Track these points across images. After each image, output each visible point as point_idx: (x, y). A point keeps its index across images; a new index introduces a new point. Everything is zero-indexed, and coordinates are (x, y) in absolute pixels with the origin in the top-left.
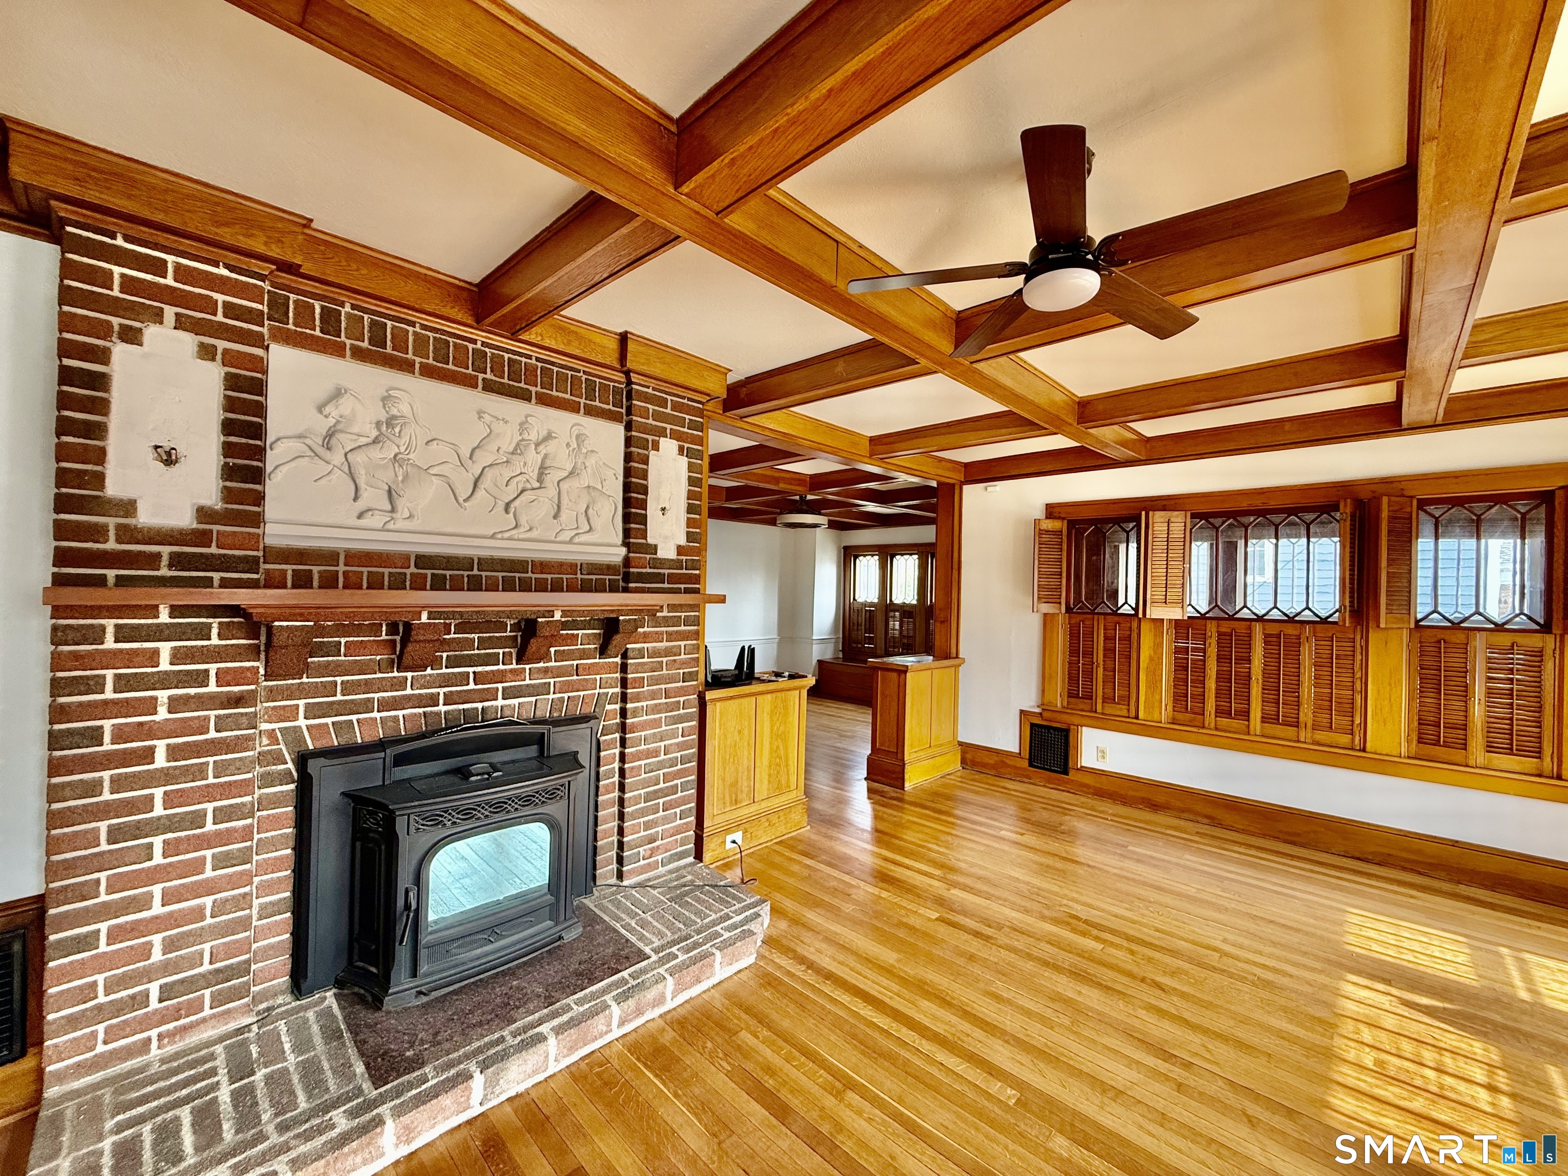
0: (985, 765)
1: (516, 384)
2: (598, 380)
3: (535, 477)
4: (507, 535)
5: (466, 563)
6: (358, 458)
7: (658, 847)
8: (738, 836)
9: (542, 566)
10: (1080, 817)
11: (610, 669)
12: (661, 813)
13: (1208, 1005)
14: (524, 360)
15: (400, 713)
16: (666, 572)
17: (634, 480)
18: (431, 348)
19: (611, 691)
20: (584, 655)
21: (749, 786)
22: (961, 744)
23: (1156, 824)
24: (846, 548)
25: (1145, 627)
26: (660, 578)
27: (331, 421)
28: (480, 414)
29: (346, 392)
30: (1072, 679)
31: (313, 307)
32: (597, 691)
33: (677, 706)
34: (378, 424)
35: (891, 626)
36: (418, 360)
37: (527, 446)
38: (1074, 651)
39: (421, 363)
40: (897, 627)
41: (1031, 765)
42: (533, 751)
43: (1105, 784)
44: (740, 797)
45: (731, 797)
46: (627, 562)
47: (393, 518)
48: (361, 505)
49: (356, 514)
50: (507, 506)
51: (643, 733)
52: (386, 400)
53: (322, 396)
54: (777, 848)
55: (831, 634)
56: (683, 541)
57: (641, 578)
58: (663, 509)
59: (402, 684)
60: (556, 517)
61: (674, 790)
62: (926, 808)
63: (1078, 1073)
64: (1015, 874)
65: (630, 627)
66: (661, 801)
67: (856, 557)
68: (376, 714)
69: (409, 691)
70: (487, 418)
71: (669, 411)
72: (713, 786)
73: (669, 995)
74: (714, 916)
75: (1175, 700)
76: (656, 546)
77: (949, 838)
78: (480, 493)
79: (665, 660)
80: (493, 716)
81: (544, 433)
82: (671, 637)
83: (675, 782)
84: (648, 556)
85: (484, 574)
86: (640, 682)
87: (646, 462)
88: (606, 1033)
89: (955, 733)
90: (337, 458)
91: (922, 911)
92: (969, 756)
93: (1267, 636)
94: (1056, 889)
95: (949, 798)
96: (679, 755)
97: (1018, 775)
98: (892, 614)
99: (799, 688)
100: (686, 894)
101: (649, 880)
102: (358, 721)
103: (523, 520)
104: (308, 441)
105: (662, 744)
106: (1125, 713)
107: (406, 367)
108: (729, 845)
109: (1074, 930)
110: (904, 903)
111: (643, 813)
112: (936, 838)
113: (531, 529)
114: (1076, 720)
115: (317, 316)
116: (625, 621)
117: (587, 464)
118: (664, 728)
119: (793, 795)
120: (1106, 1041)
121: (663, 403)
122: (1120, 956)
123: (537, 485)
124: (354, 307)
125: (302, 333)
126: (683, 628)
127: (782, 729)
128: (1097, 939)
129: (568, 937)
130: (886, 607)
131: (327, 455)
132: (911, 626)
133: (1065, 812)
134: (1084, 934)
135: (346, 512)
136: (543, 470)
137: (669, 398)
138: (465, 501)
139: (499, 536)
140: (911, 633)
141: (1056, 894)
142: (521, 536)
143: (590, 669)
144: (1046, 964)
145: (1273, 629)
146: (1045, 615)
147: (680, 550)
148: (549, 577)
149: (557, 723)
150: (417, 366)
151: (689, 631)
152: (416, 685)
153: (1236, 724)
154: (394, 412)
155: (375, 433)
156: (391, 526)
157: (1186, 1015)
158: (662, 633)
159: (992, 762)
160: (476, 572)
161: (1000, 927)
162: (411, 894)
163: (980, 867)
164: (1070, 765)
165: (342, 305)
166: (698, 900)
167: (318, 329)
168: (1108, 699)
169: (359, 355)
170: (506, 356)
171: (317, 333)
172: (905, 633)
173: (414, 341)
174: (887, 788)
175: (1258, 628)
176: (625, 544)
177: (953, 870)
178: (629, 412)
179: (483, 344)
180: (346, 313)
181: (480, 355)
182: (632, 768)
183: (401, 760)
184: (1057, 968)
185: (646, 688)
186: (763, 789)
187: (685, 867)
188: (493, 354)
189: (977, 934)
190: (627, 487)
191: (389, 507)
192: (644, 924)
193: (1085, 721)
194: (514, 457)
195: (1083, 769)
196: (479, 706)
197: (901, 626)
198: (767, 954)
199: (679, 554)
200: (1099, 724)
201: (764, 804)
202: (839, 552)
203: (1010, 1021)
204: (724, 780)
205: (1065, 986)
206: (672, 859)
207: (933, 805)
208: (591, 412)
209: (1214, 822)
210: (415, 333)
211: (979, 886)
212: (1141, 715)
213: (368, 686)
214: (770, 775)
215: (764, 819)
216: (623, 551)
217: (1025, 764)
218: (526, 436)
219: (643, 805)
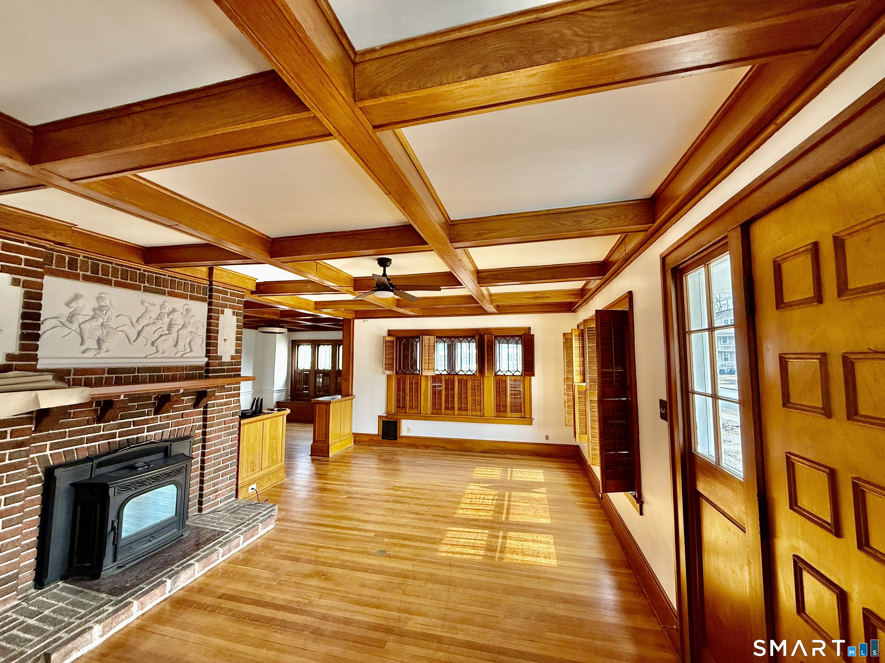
0: (364, 442)
1: (159, 288)
2: (196, 284)
3: (166, 329)
4: (152, 356)
5: (132, 370)
6: (85, 326)
7: (219, 494)
8: (254, 486)
9: (169, 369)
10: (401, 455)
11: (198, 414)
12: (221, 478)
13: (432, 500)
14: (162, 276)
15: (97, 443)
16: (226, 367)
17: (212, 328)
18: (120, 273)
19: (198, 424)
20: (186, 408)
21: (259, 463)
22: (353, 434)
23: (427, 453)
24: (293, 341)
25: (422, 378)
26: (223, 371)
27: (72, 309)
28: (142, 302)
29: (81, 296)
30: (398, 401)
31: (65, 257)
32: (191, 425)
33: (229, 428)
34: (94, 309)
35: (317, 381)
36: (113, 279)
37: (164, 316)
38: (398, 390)
39: (115, 281)
40: (321, 381)
41: (383, 438)
42: (161, 455)
43: (411, 442)
44: (255, 468)
45: (251, 469)
46: (208, 364)
47: (99, 352)
48: (84, 347)
49: (81, 351)
50: (153, 344)
51: (213, 442)
52: (99, 298)
53: (67, 298)
54: (272, 489)
55: (284, 387)
56: (233, 353)
57: (215, 371)
58: (225, 340)
59: (98, 430)
60: (175, 346)
61: (227, 467)
62: (339, 462)
63: (392, 524)
64: (375, 478)
65: (211, 394)
66: (221, 472)
67: (298, 346)
68: (85, 445)
69: (102, 433)
70: (146, 304)
71: (229, 296)
72: (243, 464)
73: (241, 543)
74: (253, 514)
75: (433, 405)
76: (221, 356)
77: (350, 471)
78: (141, 338)
79: (224, 407)
80: (142, 441)
81: (170, 310)
82: (227, 397)
83: (228, 463)
84: (218, 361)
85: (140, 374)
86: (213, 418)
87: (218, 320)
88: (217, 560)
89: (351, 430)
90: (75, 326)
91: (340, 496)
92: (357, 439)
93: (459, 380)
94: (390, 480)
95: (350, 457)
96: (229, 450)
97: (378, 444)
98: (318, 375)
99: (283, 415)
100: (237, 510)
101: (216, 509)
102: (76, 449)
103: (160, 349)
104: (61, 320)
105: (222, 446)
106: (416, 412)
107: (108, 283)
108: (250, 491)
109: (395, 490)
110: (333, 496)
111: (212, 479)
112: (343, 472)
113: (163, 353)
114: (399, 417)
115: (67, 262)
116: (210, 391)
117: (191, 322)
118: (223, 438)
119: (279, 464)
120: (402, 515)
121: (226, 293)
122: (409, 494)
123: (167, 332)
124: (84, 257)
125: (59, 270)
126: (233, 392)
127: (275, 435)
128: (402, 491)
129: (186, 535)
130: (315, 371)
131: (71, 326)
132: (328, 381)
133: (395, 454)
134: (398, 490)
135: (76, 350)
136: (170, 326)
137: (229, 291)
138: (134, 342)
139: (149, 357)
140: (328, 384)
141: (390, 481)
142: (159, 356)
143: (188, 415)
144: (385, 501)
145: (460, 378)
146: (388, 375)
147: (232, 357)
148: (171, 373)
149: (174, 441)
150: (113, 282)
151: (236, 393)
152: (105, 429)
153: (451, 412)
154: (103, 304)
155: (92, 313)
156: (98, 356)
157: (425, 503)
158: (223, 395)
159: (366, 440)
160: (136, 374)
161: (369, 495)
162: (115, 523)
163: (363, 478)
164: (398, 435)
165: (79, 256)
166: (244, 511)
167: (67, 268)
168: (411, 407)
169: (86, 278)
170: (154, 275)
171: (67, 269)
172: (325, 384)
173: (112, 271)
174: (321, 458)
175: (456, 377)
176: (206, 356)
177: (352, 481)
178: (211, 297)
179: (144, 270)
180: (81, 260)
181: (142, 276)
182: (208, 458)
183: (100, 465)
184: (388, 502)
185: (215, 421)
186: (266, 463)
187: (232, 501)
188: (148, 275)
189: (361, 499)
190: (208, 331)
191: (97, 347)
192: (221, 524)
193: (402, 417)
194: (158, 321)
195: (403, 437)
196: (135, 436)
197: (323, 381)
198: (279, 524)
199: (232, 359)
200: (408, 417)
201: (266, 470)
202: (289, 343)
203: (372, 518)
204: (248, 460)
205: (391, 505)
206: (225, 500)
207: (342, 461)
208: (192, 298)
209: (445, 449)
210: (112, 267)
211: (362, 484)
212: (422, 413)
213: (83, 432)
214: (269, 457)
215: (266, 477)
216: (206, 359)
217: (380, 438)
218: (163, 311)
219: (212, 475)
